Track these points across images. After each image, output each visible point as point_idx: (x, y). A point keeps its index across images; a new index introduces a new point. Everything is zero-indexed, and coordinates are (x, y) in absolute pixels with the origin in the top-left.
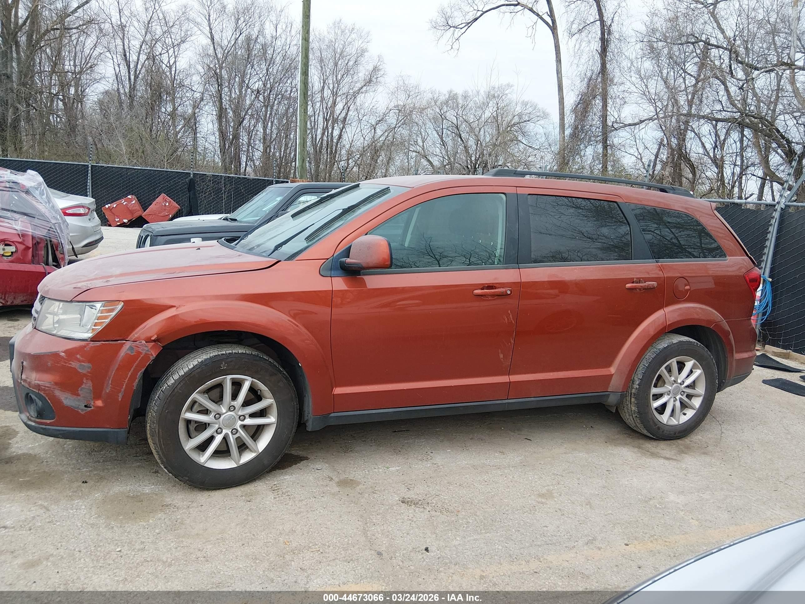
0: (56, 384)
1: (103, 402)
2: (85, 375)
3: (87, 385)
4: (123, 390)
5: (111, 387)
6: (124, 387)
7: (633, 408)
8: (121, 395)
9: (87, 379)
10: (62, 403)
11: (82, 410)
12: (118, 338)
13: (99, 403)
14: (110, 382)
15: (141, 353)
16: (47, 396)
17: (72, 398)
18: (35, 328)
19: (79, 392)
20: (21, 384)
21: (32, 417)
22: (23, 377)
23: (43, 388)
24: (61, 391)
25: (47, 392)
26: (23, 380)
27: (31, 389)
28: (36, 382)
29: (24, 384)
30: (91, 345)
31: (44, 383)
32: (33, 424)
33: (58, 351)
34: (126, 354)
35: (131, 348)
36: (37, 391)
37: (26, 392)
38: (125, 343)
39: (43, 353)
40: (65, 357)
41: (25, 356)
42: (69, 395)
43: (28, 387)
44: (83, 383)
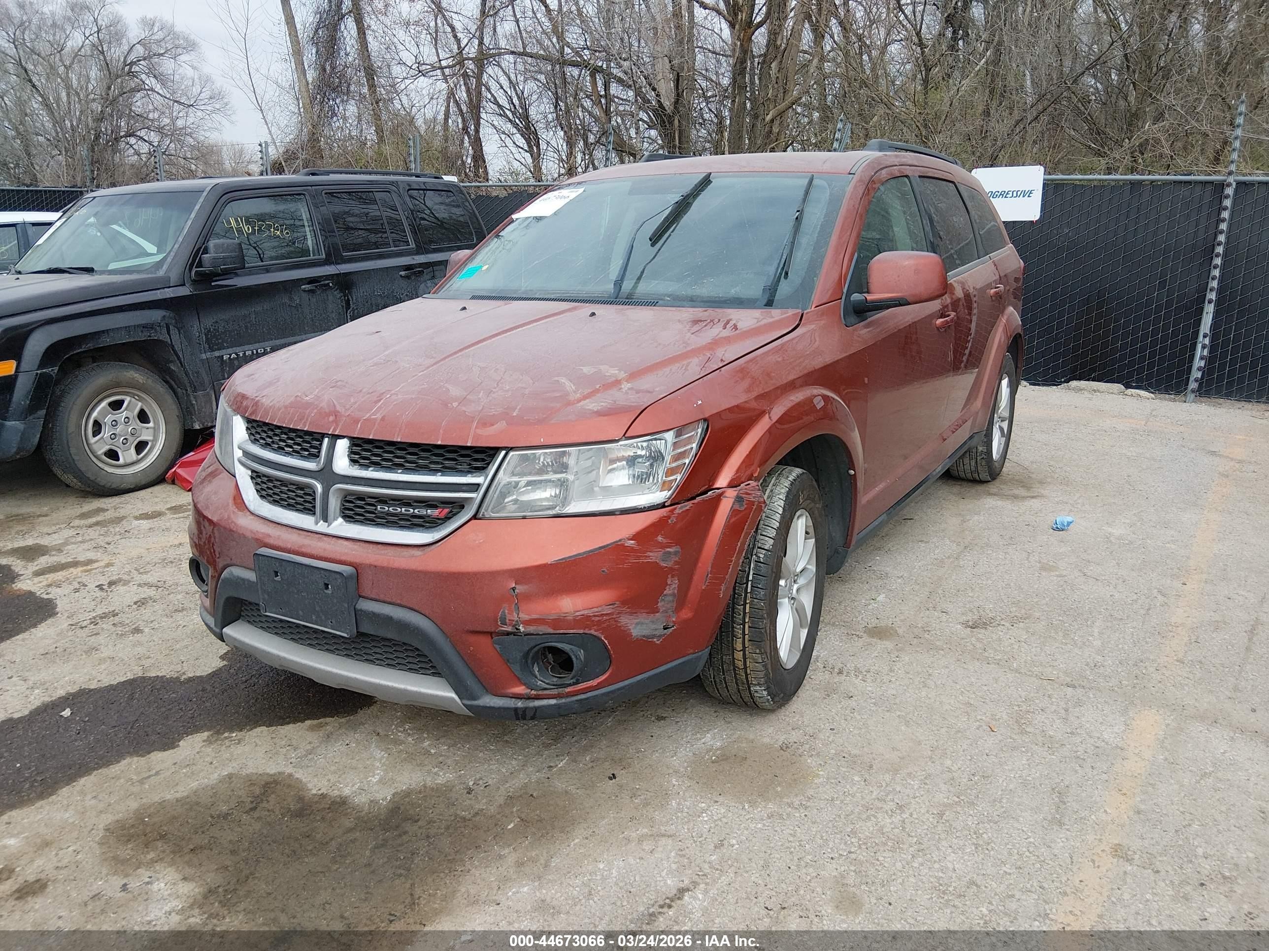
0: (622, 603)
1: (690, 610)
2: (670, 571)
3: (672, 587)
5: (710, 578)
6: (730, 571)
8: (723, 587)
9: (672, 576)
10: (630, 635)
11: (660, 636)
12: (703, 489)
13: (685, 614)
14: (710, 569)
15: (753, 503)
16: (602, 633)
17: (646, 621)
18: (475, 517)
19: (659, 604)
20: (514, 634)
21: (546, 689)
22: (524, 616)
23: (597, 619)
24: (631, 614)
25: (605, 625)
26: (527, 623)
27: (562, 631)
28: (577, 614)
29: (531, 629)
30: (677, 511)
31: (600, 609)
32: (553, 702)
33: (620, 540)
34: (734, 512)
35: (739, 499)
36: (581, 631)
37: (532, 644)
38: (723, 493)
39: (584, 553)
40: (637, 547)
41: (522, 574)
42: (643, 618)
43: (551, 631)
44: (667, 584)
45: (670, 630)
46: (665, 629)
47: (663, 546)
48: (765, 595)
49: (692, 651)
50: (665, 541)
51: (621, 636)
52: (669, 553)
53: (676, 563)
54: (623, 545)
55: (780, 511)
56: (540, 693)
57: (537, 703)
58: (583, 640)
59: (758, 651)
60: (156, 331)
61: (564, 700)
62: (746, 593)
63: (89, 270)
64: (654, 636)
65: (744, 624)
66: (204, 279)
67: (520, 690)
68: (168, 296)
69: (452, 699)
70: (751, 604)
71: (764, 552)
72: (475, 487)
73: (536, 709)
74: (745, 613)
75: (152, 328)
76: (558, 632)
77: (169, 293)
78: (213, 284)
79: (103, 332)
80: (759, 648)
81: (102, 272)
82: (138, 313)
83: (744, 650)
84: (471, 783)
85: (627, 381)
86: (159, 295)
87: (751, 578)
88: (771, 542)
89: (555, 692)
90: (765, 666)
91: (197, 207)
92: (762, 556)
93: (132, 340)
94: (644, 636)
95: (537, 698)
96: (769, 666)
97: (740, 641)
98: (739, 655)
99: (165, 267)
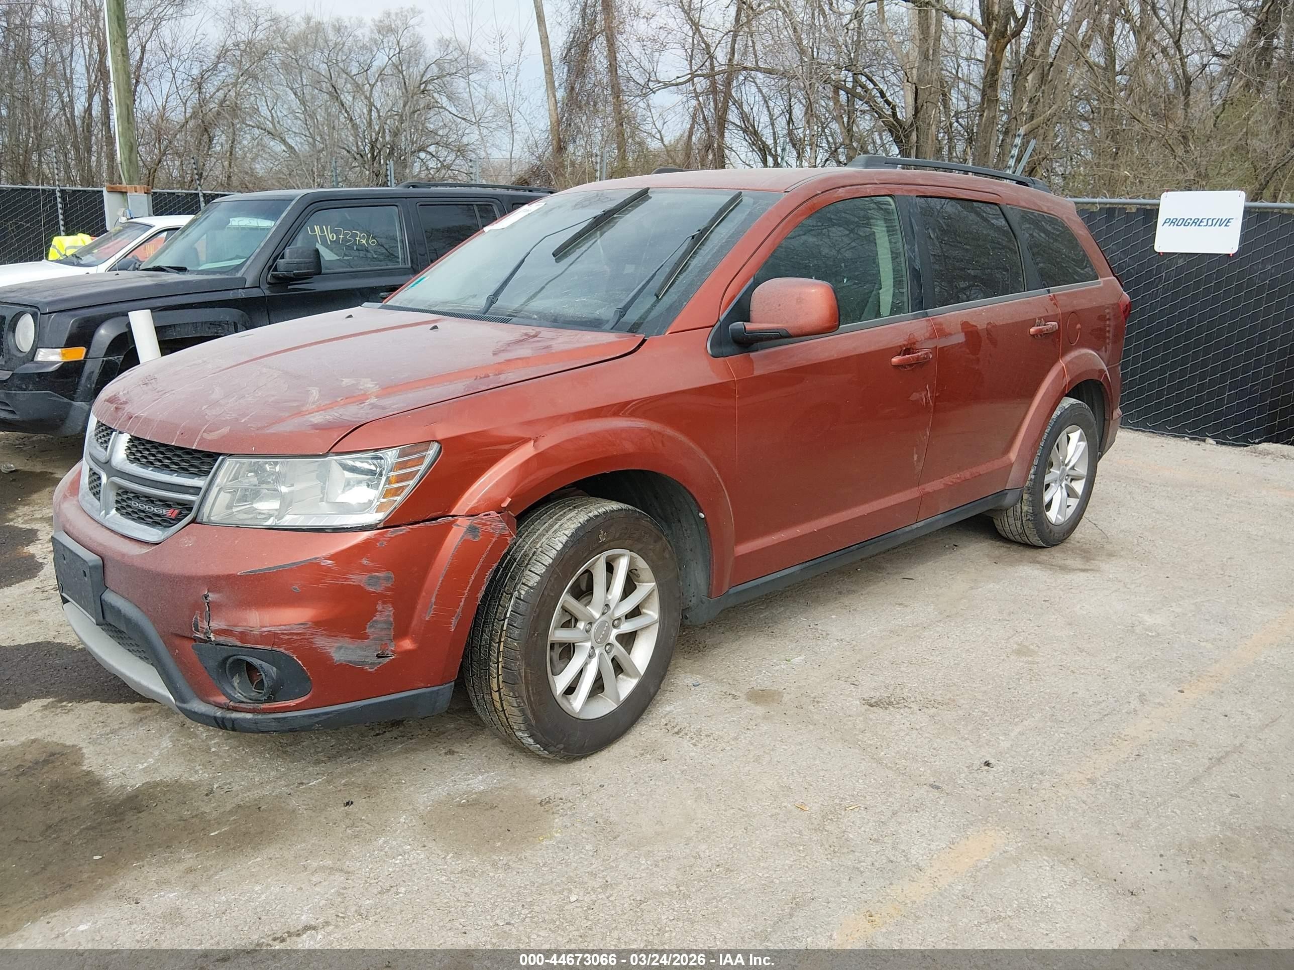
0: (318, 624)
1: (414, 640)
2: (381, 596)
3: (385, 614)
4: (459, 610)
5: (435, 610)
6: (462, 604)
7: (1025, 508)
8: (454, 621)
9: (384, 603)
10: (331, 659)
11: (373, 664)
12: (433, 515)
13: (407, 644)
14: (433, 600)
15: (491, 535)
16: (294, 653)
17: (351, 646)
18: (193, 521)
19: (367, 630)
20: (205, 642)
21: (243, 702)
22: (214, 625)
23: (287, 637)
24: (329, 636)
25: (296, 645)
26: (218, 632)
27: (249, 645)
28: (264, 629)
29: (221, 639)
30: (389, 535)
31: (288, 627)
32: (249, 716)
33: (316, 559)
34: (465, 543)
35: (472, 529)
36: (269, 648)
37: (225, 655)
38: (455, 521)
39: (275, 567)
40: (335, 568)
41: (215, 582)
42: (346, 642)
43: (239, 644)
44: (377, 611)
45: (387, 660)
46: (379, 656)
47: (370, 570)
48: (520, 635)
49: (422, 685)
50: (371, 564)
51: (321, 660)
52: (378, 577)
53: (388, 589)
54: (318, 564)
55: (559, 547)
56: (237, 705)
57: (235, 715)
58: (273, 658)
59: (511, 694)
60: (223, 329)
61: (260, 717)
62: (502, 630)
63: (181, 270)
64: (364, 663)
65: (498, 662)
66: (281, 281)
67: (222, 699)
68: (239, 296)
69: (169, 699)
70: (505, 642)
71: (526, 588)
72: (196, 490)
73: (233, 721)
74: (499, 652)
75: (220, 325)
76: (245, 645)
77: (241, 294)
78: (289, 287)
79: (170, 326)
80: (513, 690)
81: (193, 272)
82: (208, 310)
83: (499, 691)
84: (215, 786)
85: (377, 397)
86: (231, 295)
87: (508, 615)
88: (537, 578)
89: (251, 706)
90: (523, 711)
91: (284, 215)
92: (523, 593)
93: (198, 335)
94: (350, 662)
95: (235, 709)
96: (528, 712)
97: (495, 680)
98: (496, 696)
99: (244, 269)
